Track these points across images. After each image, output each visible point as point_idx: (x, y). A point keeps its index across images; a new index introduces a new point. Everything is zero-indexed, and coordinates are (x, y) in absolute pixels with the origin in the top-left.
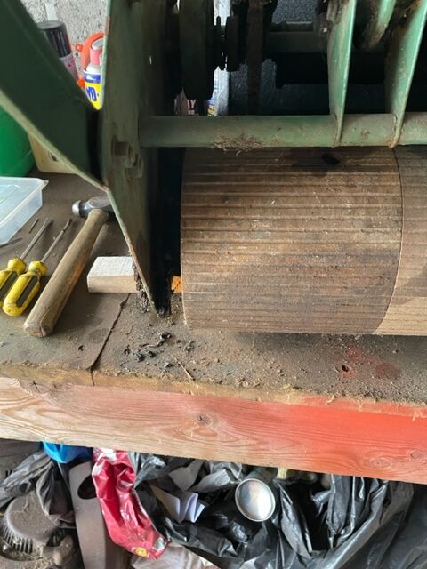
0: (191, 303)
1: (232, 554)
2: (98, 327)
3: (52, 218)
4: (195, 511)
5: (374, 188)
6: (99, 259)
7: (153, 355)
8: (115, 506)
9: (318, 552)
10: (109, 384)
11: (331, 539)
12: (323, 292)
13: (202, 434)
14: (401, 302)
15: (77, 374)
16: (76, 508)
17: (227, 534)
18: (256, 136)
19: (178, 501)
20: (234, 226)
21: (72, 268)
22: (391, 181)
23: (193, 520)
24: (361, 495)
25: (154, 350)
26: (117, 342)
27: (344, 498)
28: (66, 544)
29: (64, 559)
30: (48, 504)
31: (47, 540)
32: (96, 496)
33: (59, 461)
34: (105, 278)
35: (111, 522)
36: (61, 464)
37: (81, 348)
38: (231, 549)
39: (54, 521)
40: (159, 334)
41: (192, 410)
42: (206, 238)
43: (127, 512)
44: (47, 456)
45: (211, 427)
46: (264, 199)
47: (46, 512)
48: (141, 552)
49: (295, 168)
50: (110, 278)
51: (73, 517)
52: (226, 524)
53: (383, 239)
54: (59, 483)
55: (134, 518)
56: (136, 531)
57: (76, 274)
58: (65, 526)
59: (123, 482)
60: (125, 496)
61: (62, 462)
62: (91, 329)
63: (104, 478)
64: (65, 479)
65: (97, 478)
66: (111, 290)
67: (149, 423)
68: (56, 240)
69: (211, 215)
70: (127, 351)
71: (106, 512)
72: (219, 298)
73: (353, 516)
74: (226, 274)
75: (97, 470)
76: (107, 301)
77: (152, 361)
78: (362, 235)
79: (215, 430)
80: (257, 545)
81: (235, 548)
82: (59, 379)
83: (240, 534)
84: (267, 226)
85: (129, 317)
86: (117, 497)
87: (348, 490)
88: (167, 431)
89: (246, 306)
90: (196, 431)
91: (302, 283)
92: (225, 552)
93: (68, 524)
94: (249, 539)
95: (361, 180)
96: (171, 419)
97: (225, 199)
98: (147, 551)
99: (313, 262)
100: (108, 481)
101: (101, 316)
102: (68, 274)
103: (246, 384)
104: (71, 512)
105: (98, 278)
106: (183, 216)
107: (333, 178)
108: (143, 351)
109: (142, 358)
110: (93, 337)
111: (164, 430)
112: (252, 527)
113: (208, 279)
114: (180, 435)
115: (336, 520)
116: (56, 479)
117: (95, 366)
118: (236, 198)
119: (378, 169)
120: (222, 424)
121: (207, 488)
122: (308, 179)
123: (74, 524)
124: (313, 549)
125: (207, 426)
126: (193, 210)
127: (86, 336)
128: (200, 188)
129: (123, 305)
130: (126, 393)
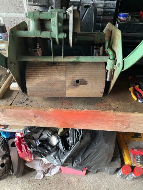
0: (29, 91)
1: (47, 153)
2: (12, 97)
3: (2, 74)
4: (38, 143)
5: (61, 69)
6: (13, 83)
7: (23, 103)
8: (21, 148)
9: (66, 150)
10: (14, 108)
11: (70, 147)
12: (53, 88)
13: (35, 120)
14: (68, 90)
15: (7, 106)
16: (10, 149)
17: (46, 148)
18: (38, 59)
19: (34, 141)
20: (36, 76)
21: (6, 85)
22: (64, 68)
23: (38, 145)
24: (76, 137)
25: (24, 102)
26: (16, 100)
27: (72, 138)
28: (8, 158)
29: (7, 161)
30: (3, 148)
31: (2, 157)
32: (15, 146)
33: (5, 137)
34: (14, 87)
35: (19, 152)
36: (6, 139)
37: (8, 102)
38: (47, 152)
39: (4, 153)
40: (25, 99)
41: (33, 114)
42: (30, 78)
43: (24, 150)
44: (2, 137)
45: (37, 118)
46: (41, 71)
47: (2, 150)
48: (28, 160)
49: (47, 65)
50: (15, 87)
51: (9, 152)
52: (46, 146)
53: (62, 78)
54: (5, 144)
55: (25, 151)
56: (26, 154)
57: (8, 86)
58: (7, 154)
59: (23, 142)
60: (23, 146)
61: (6, 138)
62: (10, 98)
63: (18, 141)
64: (7, 143)
65: (16, 141)
66: (15, 90)
67: (24, 118)
68: (3, 79)
69: (31, 74)
70: (18, 102)
71: (18, 150)
72: (34, 89)
73: (74, 142)
74: (35, 85)
75: (16, 139)
76: (14, 92)
77: (23, 104)
78: (59, 77)
79: (38, 119)
80: (53, 150)
81: (48, 151)
82: (3, 108)
83: (49, 148)
84: (42, 76)
85: (19, 95)
86: (21, 146)
87: (73, 136)
88: (28, 120)
89: (40, 91)
90: (34, 119)
91: (49, 86)
92: (45, 152)
93: (8, 153)
94: (51, 149)
95: (59, 67)
96: (28, 117)
97: (34, 70)
98: (29, 159)
99: (51, 82)
100: (19, 142)
101: (13, 95)
102: (5, 86)
103: (42, 107)
104: (9, 151)
105: (12, 87)
106: (26, 74)
107: (54, 67)
108: (21, 102)
109: (21, 103)
110: (11, 100)
111: (27, 120)
112: (52, 147)
113: (31, 86)
114: (31, 120)
115: (71, 143)
116: (5, 143)
117: (11, 105)
118: (36, 70)
119: (62, 66)
120: (39, 117)
121: (42, 139)
122: (49, 67)
123: (10, 154)
124: (65, 149)
125: (36, 118)
126: (28, 73)
127: (9, 99)
128: (29, 69)
129: (18, 93)
130: (18, 111)
